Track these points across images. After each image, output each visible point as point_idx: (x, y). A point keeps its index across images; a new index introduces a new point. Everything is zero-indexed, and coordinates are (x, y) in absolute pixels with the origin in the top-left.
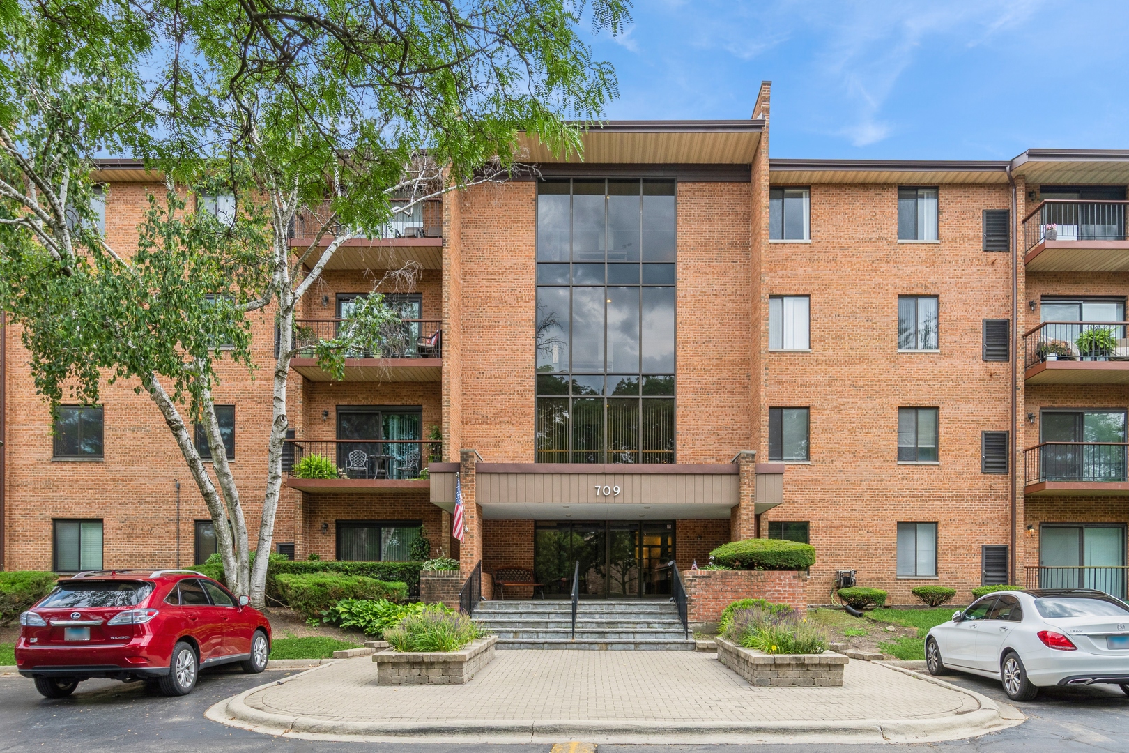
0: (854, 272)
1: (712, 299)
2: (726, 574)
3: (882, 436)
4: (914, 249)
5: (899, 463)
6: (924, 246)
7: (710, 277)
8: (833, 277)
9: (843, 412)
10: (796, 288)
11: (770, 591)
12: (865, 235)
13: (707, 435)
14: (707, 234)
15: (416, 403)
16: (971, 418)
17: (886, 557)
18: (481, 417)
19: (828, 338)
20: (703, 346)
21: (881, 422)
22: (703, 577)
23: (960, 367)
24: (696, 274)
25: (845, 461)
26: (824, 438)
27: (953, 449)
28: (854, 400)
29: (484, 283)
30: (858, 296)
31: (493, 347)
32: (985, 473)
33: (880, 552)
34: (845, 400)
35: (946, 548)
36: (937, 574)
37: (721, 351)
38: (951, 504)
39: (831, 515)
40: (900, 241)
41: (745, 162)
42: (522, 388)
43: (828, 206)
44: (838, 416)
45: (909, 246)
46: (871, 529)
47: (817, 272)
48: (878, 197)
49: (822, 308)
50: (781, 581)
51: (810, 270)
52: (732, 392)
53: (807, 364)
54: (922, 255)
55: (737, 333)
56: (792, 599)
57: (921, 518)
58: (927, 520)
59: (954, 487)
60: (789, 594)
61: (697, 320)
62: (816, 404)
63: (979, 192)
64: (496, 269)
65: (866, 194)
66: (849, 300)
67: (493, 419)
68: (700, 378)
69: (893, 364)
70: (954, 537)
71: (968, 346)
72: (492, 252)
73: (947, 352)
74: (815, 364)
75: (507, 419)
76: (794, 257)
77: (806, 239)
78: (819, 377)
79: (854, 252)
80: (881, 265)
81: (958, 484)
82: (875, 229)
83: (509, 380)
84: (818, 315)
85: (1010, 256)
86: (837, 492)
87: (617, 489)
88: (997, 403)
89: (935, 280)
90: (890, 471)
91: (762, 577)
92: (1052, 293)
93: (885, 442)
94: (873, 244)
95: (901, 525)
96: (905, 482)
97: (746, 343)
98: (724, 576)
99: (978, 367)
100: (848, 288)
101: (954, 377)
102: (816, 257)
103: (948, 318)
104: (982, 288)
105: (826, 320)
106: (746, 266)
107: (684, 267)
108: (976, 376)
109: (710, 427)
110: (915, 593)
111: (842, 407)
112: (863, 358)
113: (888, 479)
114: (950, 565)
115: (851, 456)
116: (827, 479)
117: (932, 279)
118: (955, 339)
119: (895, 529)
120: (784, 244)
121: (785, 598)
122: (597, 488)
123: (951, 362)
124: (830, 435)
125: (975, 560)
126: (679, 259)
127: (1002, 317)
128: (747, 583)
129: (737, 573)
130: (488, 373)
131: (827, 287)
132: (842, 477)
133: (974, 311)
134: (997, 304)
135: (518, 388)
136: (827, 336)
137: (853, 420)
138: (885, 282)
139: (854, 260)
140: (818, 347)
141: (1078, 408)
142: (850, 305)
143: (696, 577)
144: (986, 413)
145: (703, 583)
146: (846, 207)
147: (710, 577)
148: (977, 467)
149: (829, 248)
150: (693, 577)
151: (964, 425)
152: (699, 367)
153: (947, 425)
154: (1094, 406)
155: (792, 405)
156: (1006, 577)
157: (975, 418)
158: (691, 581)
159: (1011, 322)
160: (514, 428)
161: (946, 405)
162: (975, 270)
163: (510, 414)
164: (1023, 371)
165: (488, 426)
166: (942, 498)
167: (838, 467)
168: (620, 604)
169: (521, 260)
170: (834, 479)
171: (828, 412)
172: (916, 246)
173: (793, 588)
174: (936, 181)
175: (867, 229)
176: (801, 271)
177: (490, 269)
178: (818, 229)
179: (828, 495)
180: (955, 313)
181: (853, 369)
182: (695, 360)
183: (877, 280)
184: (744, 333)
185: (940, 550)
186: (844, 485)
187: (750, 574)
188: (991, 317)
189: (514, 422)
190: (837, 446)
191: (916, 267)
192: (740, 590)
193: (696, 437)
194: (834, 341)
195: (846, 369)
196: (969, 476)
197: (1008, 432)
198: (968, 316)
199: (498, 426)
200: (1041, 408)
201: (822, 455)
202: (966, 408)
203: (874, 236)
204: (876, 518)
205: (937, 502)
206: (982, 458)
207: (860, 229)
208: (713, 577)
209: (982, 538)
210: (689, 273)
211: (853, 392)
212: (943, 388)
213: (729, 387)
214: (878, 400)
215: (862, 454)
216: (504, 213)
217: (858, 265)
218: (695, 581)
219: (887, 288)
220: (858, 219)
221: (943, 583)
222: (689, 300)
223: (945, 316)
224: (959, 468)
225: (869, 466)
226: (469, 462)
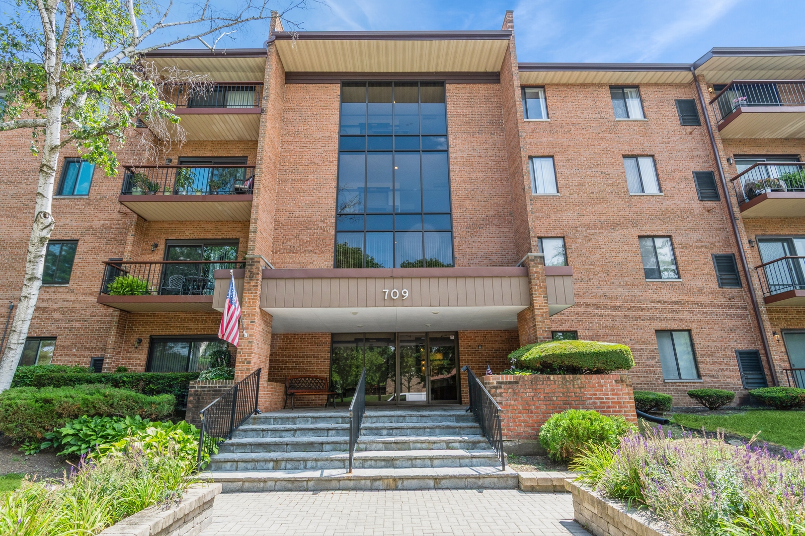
0: (585, 140)
1: (477, 159)
2: (536, 378)
3: (629, 259)
4: (629, 125)
5: (647, 280)
6: (636, 123)
7: (475, 144)
8: (570, 143)
9: (593, 240)
10: (542, 151)
11: (590, 399)
12: (590, 116)
13: (480, 260)
14: (471, 116)
15: (234, 237)
16: (700, 244)
17: (651, 362)
18: (288, 247)
19: (572, 186)
20: (473, 192)
21: (626, 248)
22: (510, 383)
23: (682, 206)
24: (463, 142)
25: (600, 279)
26: (580, 261)
27: (690, 268)
28: (600, 231)
29: (298, 149)
30: (591, 156)
31: (302, 194)
32: (722, 288)
33: (644, 358)
34: (593, 231)
35: (703, 353)
36: (699, 377)
37: (487, 195)
38: (697, 313)
39: (595, 324)
40: (617, 119)
41: (496, 71)
42: (325, 225)
43: (559, 98)
44: (589, 243)
45: (624, 123)
46: (633, 337)
47: (557, 140)
48: (595, 93)
49: (564, 164)
50: (602, 386)
51: (551, 139)
52: (499, 226)
53: (558, 204)
54: (635, 128)
55: (499, 183)
56: (617, 409)
57: (675, 327)
58: (681, 328)
59: (698, 300)
60: (613, 403)
61: (466, 174)
62: (570, 234)
63: (669, 89)
64: (308, 140)
65: (587, 90)
66: (585, 159)
67: (299, 249)
68: (471, 216)
69: (627, 203)
70: (708, 344)
71: (685, 190)
72: (305, 128)
73: (669, 195)
74: (564, 204)
75: (310, 248)
76: (538, 130)
77: (544, 118)
78: (569, 214)
79: (583, 127)
80: (605, 135)
81: (702, 297)
82: (597, 112)
83: (314, 218)
84: (562, 169)
85: (703, 129)
86: (598, 305)
87: (405, 292)
88: (718, 232)
89: (649, 145)
90: (640, 287)
91: (579, 382)
92: (741, 153)
93: (632, 264)
94: (597, 122)
95: (658, 333)
96: (655, 296)
97: (507, 190)
98: (534, 382)
99: (697, 205)
100: (582, 151)
101: (679, 213)
102: (555, 130)
103: (665, 171)
104: (687, 150)
105: (569, 173)
106: (501, 137)
107: (454, 137)
108: (696, 212)
109: (482, 253)
110: (692, 395)
111: (591, 237)
112: (603, 200)
113: (641, 294)
114: (710, 369)
115: (605, 275)
116: (587, 294)
117: (646, 144)
118: (674, 185)
119: (654, 337)
120: (529, 122)
121: (609, 407)
122: (385, 292)
123: (674, 202)
124: (584, 259)
125: (732, 363)
126: (450, 132)
127: (706, 169)
128: (561, 390)
129: (549, 378)
130: (297, 214)
131: (566, 150)
132: (600, 293)
133: (684, 166)
134: (701, 161)
135: (321, 224)
136: (571, 184)
137: (602, 246)
138: (610, 147)
139: (584, 132)
140: (565, 192)
141: (789, 235)
142: (586, 162)
143: (501, 383)
144: (711, 239)
145: (510, 390)
146: (573, 98)
147: (517, 383)
148: (714, 283)
149: (564, 124)
150: (498, 383)
151: (695, 250)
152: (470, 208)
153: (681, 250)
154: (799, 233)
155: (550, 235)
156: (764, 378)
157: (703, 244)
158: (496, 388)
159: (716, 173)
160: (317, 255)
161: (677, 234)
162: (678, 138)
163: (314, 245)
164: (738, 205)
165: (294, 255)
166: (690, 310)
167: (595, 284)
168: (411, 416)
169: (328, 134)
170: (593, 294)
171: (580, 241)
172: (629, 123)
173: (616, 394)
174: (636, 82)
175: (591, 112)
176: (544, 140)
177: (303, 140)
178: (554, 112)
179: (590, 308)
180: (669, 167)
181: (596, 208)
182: (467, 203)
183: (604, 145)
184: (505, 183)
185: (698, 354)
186: (602, 300)
187: (564, 379)
188: (698, 169)
189: (317, 251)
190: (592, 267)
191: (633, 137)
192: (555, 398)
193: (471, 262)
194: (577, 188)
195: (590, 208)
196: (709, 291)
197: (734, 254)
198: (680, 169)
199: (302, 255)
200: (756, 236)
201: (580, 275)
202: (694, 236)
203: (597, 116)
204: (635, 327)
205: (686, 313)
206: (717, 275)
207: (585, 112)
208: (521, 383)
209: (733, 343)
210: (458, 141)
211: (599, 225)
212: (672, 221)
213: (496, 222)
214: (620, 231)
215: (614, 273)
216: (316, 104)
217: (587, 135)
218: (500, 387)
219: (613, 150)
220: (583, 106)
221: (708, 384)
222: (458, 160)
223: (662, 169)
224: (699, 284)
225: (622, 284)
226: (254, 267)
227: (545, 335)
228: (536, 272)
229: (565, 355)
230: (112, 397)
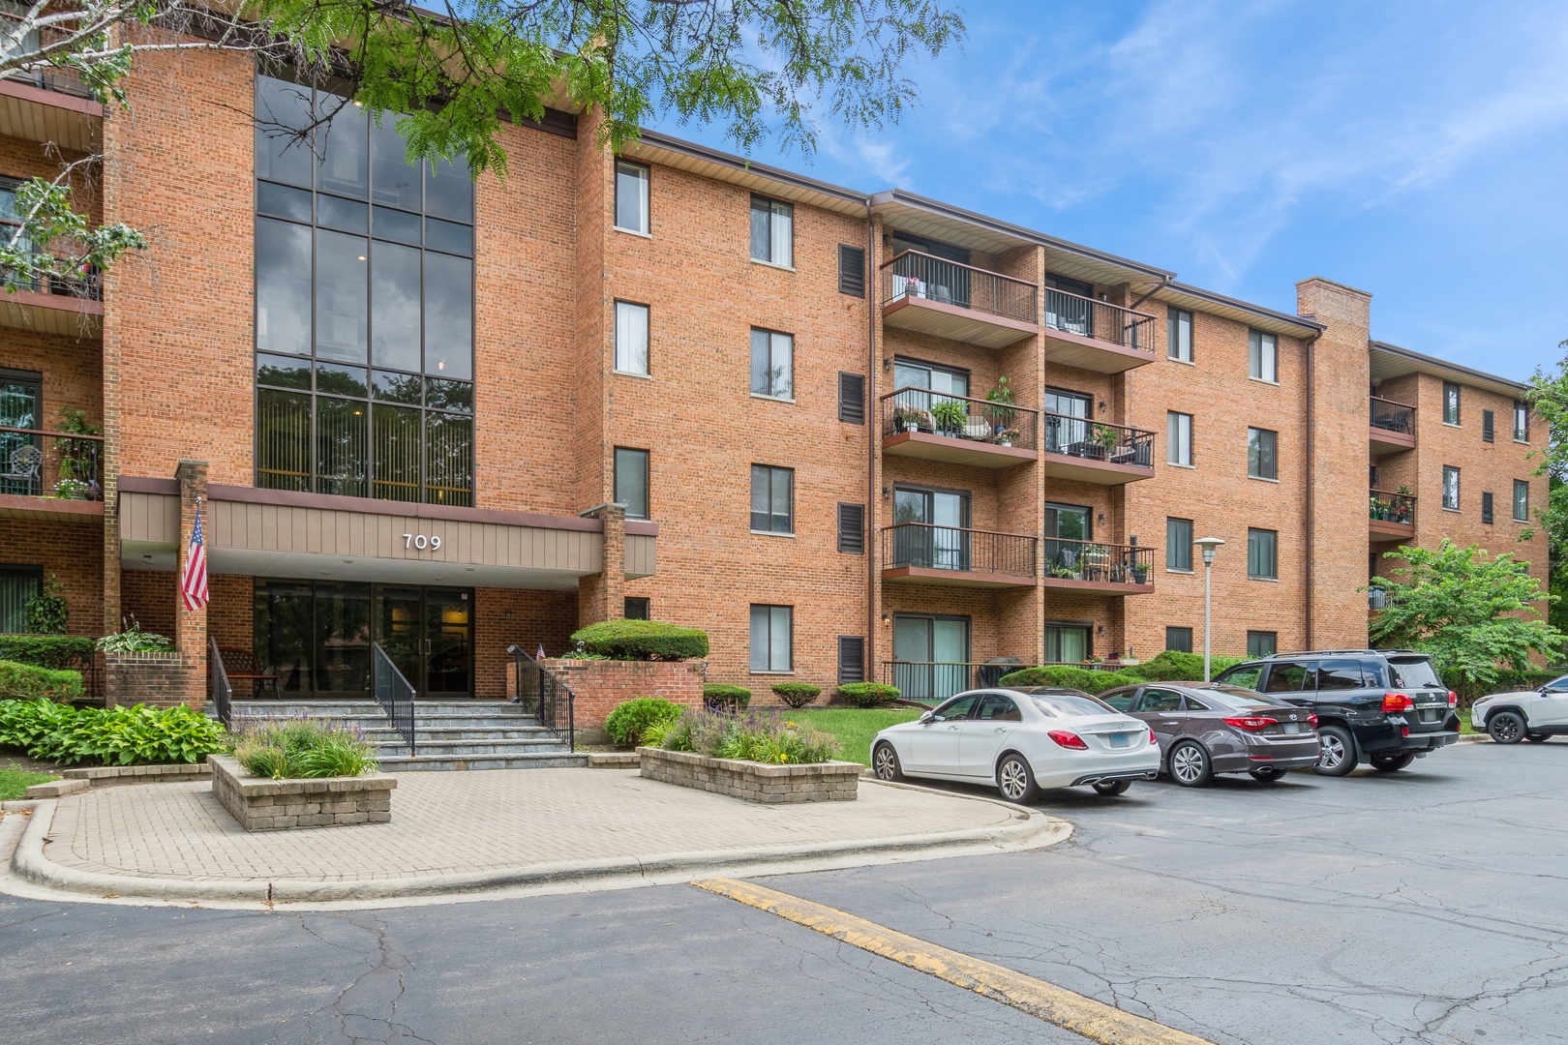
0: (702, 286)
1: (525, 286)
2: (607, 665)
3: (734, 497)
4: (767, 273)
5: (753, 531)
6: (779, 272)
7: (522, 255)
8: (678, 288)
9: (690, 462)
10: (632, 293)
11: (660, 688)
12: (714, 244)
13: (518, 473)
14: (519, 197)
15: (29, 367)
16: (826, 486)
17: (738, 646)
18: (156, 405)
19: (671, 365)
20: (513, 350)
21: (733, 479)
22: (578, 668)
23: (816, 424)
24: (502, 248)
25: (692, 524)
26: (667, 492)
27: (809, 520)
28: (702, 448)
29: (162, 190)
30: (707, 318)
31: (179, 296)
32: (841, 552)
33: (731, 640)
34: (692, 447)
35: (802, 637)
36: (792, 668)
37: (537, 360)
38: (807, 586)
39: (675, 591)
40: (753, 260)
41: (570, 112)
42: (232, 369)
43: (671, 196)
44: (684, 466)
45: (762, 268)
46: (721, 612)
47: (659, 278)
48: (728, 201)
49: (664, 324)
50: (673, 675)
51: (650, 273)
52: (551, 418)
53: (646, 394)
54: (776, 282)
55: (558, 339)
56: (686, 699)
57: (775, 601)
58: (782, 603)
59: (810, 565)
60: (682, 692)
61: (504, 312)
62: (658, 448)
63: (835, 221)
64: (184, 173)
65: (716, 192)
66: (696, 321)
67: (179, 411)
68: (508, 394)
69: (745, 409)
70: (810, 625)
71: (825, 400)
72: (177, 143)
73: (803, 404)
74: (655, 395)
75: (204, 414)
76: (630, 252)
77: (643, 232)
78: (661, 414)
79: (702, 262)
80: (732, 284)
81: (815, 563)
82: (726, 239)
83: (209, 352)
84: (659, 334)
85: (866, 302)
86: (683, 562)
87: (436, 541)
88: (853, 471)
89: (790, 316)
90: (742, 541)
91: (651, 669)
92: (904, 354)
93: (737, 505)
94: (723, 257)
95: (753, 608)
96: (759, 555)
97: (571, 355)
98: (604, 668)
99: (834, 426)
100: (694, 306)
101: (809, 435)
102: (658, 259)
103: (804, 364)
104: (838, 335)
105: (669, 342)
106: (570, 252)
107: (486, 234)
108: (832, 437)
109: (522, 462)
110: (776, 691)
111: (688, 456)
112: (712, 398)
113: (741, 551)
114: (806, 658)
115: (699, 518)
116: (671, 545)
117: (787, 313)
118: (811, 390)
119: (748, 613)
120: (619, 232)
121: (677, 697)
122: (406, 538)
123: (806, 417)
124: (674, 490)
125: (831, 653)
126: (479, 222)
127: (858, 372)
128: (632, 678)
129: (620, 664)
130: (171, 337)
131: (670, 300)
132: (688, 544)
133: (830, 360)
134: (853, 356)
135: (224, 367)
136: (670, 362)
137: (701, 473)
138: (736, 307)
139: (701, 271)
140: (659, 373)
141: (928, 486)
142: (697, 328)
143: (569, 668)
144: (842, 481)
145: (578, 677)
146: (693, 202)
147: (586, 669)
148: (833, 545)
149: (673, 250)
150: (565, 668)
151: (820, 494)
152: (507, 377)
153: (803, 492)
154: (943, 486)
155: (629, 445)
156: (862, 673)
157: (831, 486)
158: (563, 673)
159: (867, 381)
160: (218, 429)
161: (801, 467)
162: (831, 312)
163: (211, 408)
164: (880, 437)
165: (171, 422)
166: (798, 579)
167: (683, 531)
168: (445, 706)
169: (229, 169)
170: (679, 546)
171: (672, 460)
172: (769, 270)
173: (687, 684)
174: (792, 196)
175: (716, 237)
176: (638, 272)
177: (173, 170)
178: (660, 223)
179: (672, 566)
180: (811, 359)
181: (701, 409)
182: (502, 367)
183: (727, 303)
184: (568, 341)
185: (796, 639)
186: (690, 555)
187: (636, 666)
188: (847, 370)
189: (218, 421)
190: (682, 503)
191: (771, 296)
192: (624, 686)
193: (504, 475)
194: (678, 370)
195: (693, 407)
196: (825, 554)
197: (864, 505)
198: (824, 365)
199: (188, 424)
200: (895, 482)
201: (664, 514)
202: (823, 473)
203: (725, 247)
204: (727, 598)
205: (792, 583)
206: (839, 534)
207: (708, 234)
208: (590, 669)
209: (838, 626)
210: (494, 244)
211: (701, 438)
212: (799, 446)
213: (547, 410)
214: (728, 452)
215: (711, 517)
216: (199, 87)
217: (706, 279)
218: (567, 673)
219: (738, 314)
220: (706, 222)
221: (801, 679)
222: (493, 281)
223: (800, 361)
224: (815, 543)
225: (719, 533)
226: (197, 481)
227: (617, 612)
228: (614, 530)
229: (641, 640)
230: (11, 672)
